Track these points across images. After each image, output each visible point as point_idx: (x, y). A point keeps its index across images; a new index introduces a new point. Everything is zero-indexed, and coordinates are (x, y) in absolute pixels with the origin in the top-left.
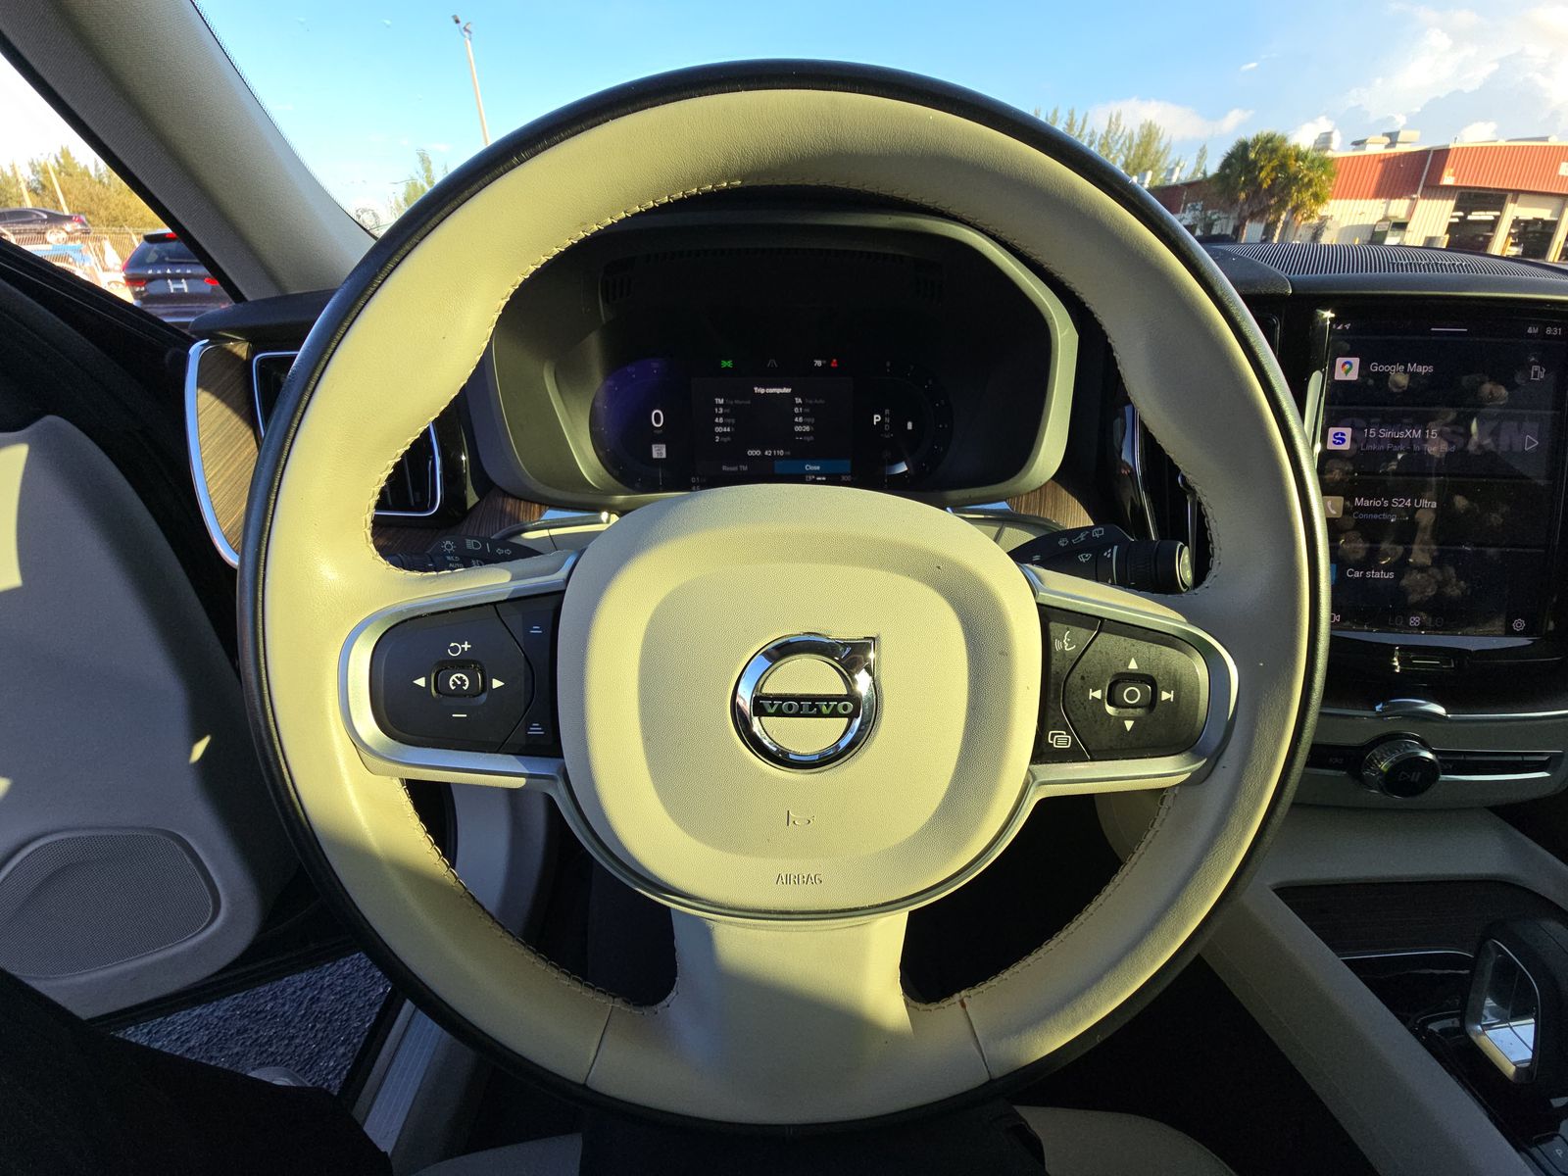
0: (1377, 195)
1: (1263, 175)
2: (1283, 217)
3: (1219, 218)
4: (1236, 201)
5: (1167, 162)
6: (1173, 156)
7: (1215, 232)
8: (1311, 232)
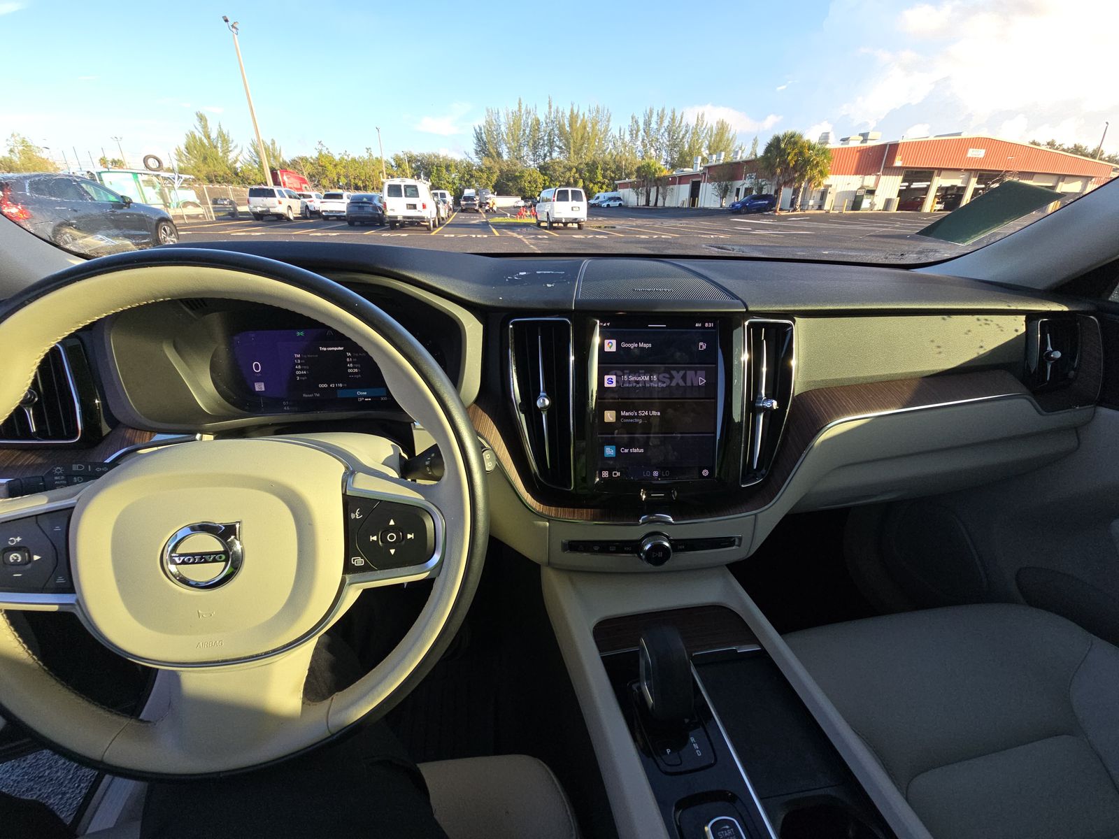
0: (857, 173)
1: (790, 158)
2: (803, 185)
3: (766, 184)
4: (775, 173)
5: (734, 146)
6: (738, 143)
7: (764, 192)
8: (820, 194)
